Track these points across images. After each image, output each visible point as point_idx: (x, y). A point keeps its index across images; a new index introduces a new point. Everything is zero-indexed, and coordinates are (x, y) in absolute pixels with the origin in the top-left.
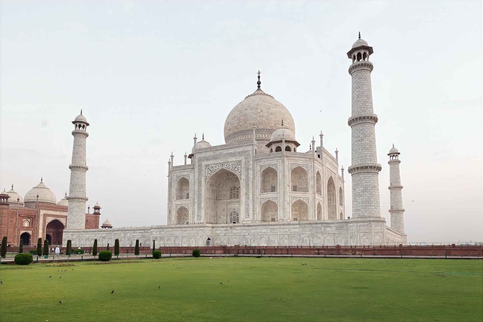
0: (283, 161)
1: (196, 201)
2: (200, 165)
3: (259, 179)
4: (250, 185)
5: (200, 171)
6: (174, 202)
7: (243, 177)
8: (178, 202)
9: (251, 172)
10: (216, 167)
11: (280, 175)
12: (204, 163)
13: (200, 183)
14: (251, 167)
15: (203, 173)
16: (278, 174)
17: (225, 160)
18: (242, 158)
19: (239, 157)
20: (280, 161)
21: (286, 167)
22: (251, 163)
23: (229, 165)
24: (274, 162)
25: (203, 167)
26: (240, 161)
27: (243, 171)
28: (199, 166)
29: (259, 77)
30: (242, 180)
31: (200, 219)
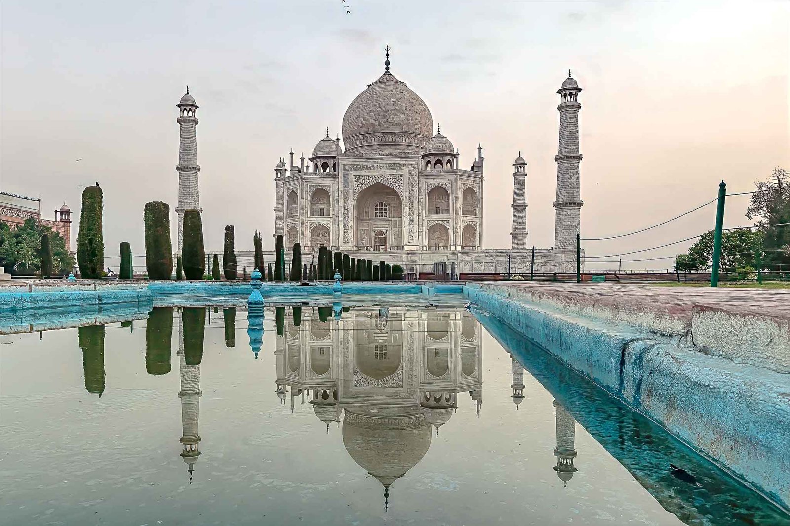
0: (456, 181)
2: (346, 175)
3: (425, 198)
4: (415, 204)
5: (346, 181)
6: (307, 219)
7: (406, 194)
8: (313, 219)
9: (416, 189)
10: (369, 179)
11: (452, 197)
12: (352, 173)
13: (346, 198)
15: (351, 185)
16: (450, 195)
17: (382, 172)
18: (405, 172)
20: (452, 180)
21: (459, 186)
22: (416, 178)
23: (388, 179)
24: (446, 180)
25: (351, 178)
26: (402, 176)
27: (406, 188)
28: (344, 175)
29: (387, 55)
30: (404, 197)
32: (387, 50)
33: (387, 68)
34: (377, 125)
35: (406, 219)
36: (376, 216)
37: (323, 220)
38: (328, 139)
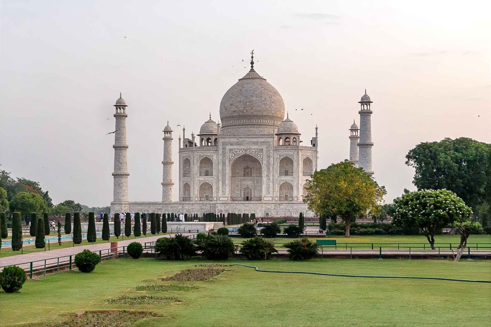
1: (220, 178)
6: (197, 178)
8: (201, 178)
13: (224, 164)
14: (272, 155)
19: (261, 146)
22: (272, 152)
23: (252, 152)
26: (262, 150)
31: (225, 194)
32: (252, 54)
33: (252, 67)
34: (245, 111)
35: (264, 179)
36: (244, 176)
37: (208, 179)
38: (210, 121)
